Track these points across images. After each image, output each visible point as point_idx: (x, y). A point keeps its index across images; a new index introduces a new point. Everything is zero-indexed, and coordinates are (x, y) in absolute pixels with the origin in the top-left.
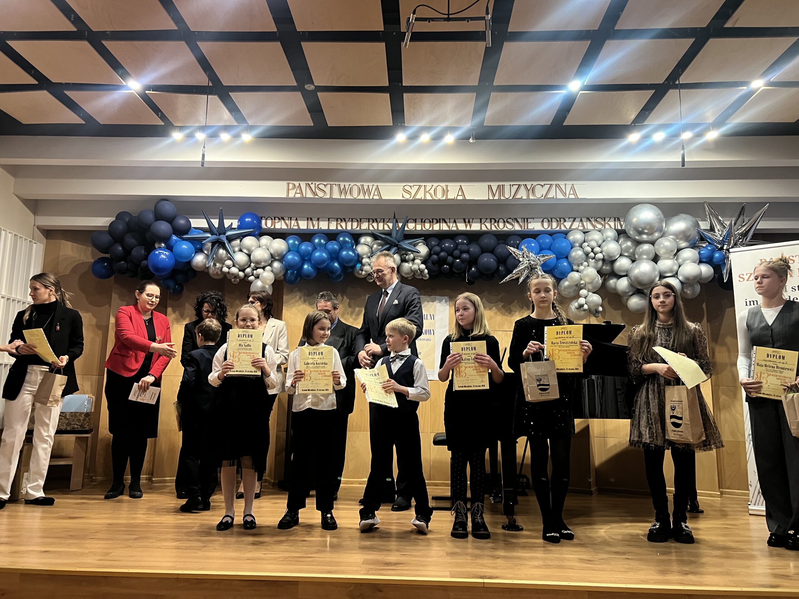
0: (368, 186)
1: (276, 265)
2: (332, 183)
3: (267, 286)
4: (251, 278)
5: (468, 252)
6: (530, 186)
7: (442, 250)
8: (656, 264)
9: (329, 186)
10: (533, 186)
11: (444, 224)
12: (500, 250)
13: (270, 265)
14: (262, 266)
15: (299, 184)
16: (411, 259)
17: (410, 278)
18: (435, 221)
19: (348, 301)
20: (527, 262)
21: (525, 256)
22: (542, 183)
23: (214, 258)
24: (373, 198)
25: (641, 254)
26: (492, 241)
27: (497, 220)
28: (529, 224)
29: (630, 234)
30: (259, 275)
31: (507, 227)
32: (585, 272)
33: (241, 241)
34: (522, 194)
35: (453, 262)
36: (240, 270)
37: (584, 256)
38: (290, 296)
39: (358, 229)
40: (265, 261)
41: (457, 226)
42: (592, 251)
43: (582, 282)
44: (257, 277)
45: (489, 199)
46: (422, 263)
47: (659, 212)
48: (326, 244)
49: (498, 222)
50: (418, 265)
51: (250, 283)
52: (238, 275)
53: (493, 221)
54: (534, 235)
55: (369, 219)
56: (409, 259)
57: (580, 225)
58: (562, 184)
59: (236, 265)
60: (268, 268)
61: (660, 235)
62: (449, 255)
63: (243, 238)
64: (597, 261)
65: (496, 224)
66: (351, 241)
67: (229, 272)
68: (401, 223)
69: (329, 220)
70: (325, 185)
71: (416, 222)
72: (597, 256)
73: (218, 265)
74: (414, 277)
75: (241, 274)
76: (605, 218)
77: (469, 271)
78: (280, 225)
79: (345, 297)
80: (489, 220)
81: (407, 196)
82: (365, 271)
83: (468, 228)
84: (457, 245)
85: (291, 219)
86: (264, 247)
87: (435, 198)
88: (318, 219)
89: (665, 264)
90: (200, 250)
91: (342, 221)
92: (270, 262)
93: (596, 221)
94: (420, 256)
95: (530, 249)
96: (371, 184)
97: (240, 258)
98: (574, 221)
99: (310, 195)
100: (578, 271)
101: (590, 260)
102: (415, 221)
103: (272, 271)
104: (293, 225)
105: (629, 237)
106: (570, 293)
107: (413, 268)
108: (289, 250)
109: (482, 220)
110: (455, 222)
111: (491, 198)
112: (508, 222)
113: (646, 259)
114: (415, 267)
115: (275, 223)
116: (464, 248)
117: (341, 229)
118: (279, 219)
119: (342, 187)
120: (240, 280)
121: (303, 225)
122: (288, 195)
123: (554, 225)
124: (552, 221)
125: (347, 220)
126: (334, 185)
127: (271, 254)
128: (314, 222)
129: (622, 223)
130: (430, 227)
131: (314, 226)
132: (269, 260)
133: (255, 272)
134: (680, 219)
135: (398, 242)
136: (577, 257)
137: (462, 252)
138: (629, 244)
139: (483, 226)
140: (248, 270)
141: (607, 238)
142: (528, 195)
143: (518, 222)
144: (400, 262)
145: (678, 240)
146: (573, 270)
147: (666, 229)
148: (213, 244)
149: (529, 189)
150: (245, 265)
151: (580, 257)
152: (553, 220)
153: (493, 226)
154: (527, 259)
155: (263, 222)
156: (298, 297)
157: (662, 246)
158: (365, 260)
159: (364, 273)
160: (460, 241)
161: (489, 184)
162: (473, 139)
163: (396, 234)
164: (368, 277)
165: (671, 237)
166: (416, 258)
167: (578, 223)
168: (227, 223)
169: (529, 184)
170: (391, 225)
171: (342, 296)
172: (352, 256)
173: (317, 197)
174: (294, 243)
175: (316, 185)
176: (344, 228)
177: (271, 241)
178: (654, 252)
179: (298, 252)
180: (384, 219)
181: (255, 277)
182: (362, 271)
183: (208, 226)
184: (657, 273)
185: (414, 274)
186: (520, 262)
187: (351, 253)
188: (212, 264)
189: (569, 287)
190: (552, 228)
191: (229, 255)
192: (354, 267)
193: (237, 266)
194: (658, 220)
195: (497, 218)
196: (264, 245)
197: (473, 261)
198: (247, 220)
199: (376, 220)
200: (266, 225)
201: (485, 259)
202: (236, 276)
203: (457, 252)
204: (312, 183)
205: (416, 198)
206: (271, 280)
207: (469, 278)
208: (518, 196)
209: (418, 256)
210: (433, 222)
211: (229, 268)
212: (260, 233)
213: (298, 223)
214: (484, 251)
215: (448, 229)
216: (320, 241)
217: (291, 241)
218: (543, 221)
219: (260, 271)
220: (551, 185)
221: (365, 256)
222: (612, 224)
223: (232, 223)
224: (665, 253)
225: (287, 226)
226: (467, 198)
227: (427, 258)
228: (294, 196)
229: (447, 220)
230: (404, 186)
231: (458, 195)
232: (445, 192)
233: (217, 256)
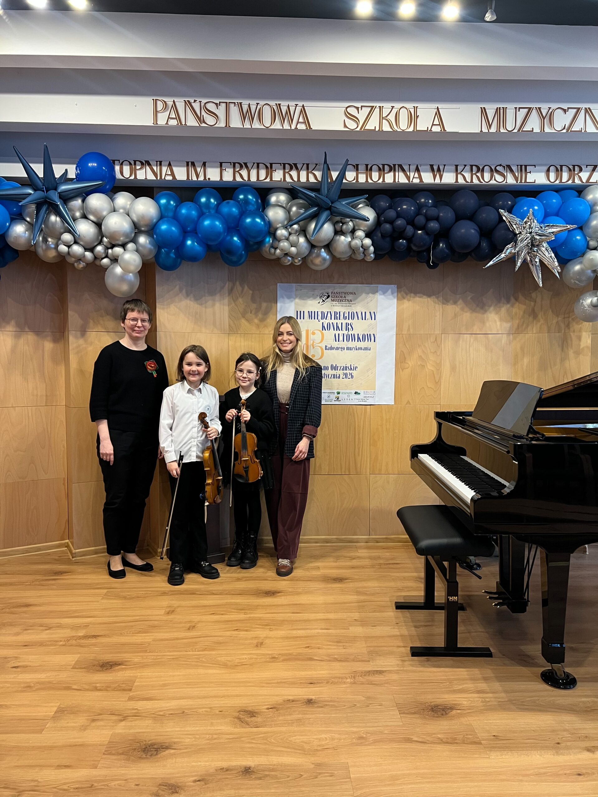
0: (288, 106)
1: (142, 240)
2: (228, 101)
3: (131, 275)
4: (106, 261)
5: (437, 219)
6: (546, 111)
7: (399, 216)
9: (224, 105)
10: (551, 110)
11: (401, 174)
12: (484, 215)
13: (134, 240)
14: (120, 243)
15: (174, 101)
16: (350, 230)
17: (346, 259)
18: (387, 168)
19: (251, 292)
20: (529, 235)
22: (565, 106)
23: (42, 230)
24: (296, 128)
26: (472, 202)
27: (481, 168)
28: (528, 175)
30: (118, 257)
31: (495, 180)
33: (83, 201)
34: (534, 124)
35: (413, 235)
36: (86, 249)
38: (166, 287)
39: (268, 180)
40: (126, 235)
41: (420, 177)
44: (115, 260)
45: (481, 131)
46: (366, 236)
48: (218, 205)
49: (483, 170)
50: (361, 239)
51: (104, 269)
52: (84, 256)
53: (474, 168)
54: (537, 192)
55: (284, 165)
56: (347, 230)
58: (594, 107)
59: (79, 241)
60: (131, 246)
62: (408, 224)
63: (88, 195)
65: (479, 174)
66: (257, 201)
67: (69, 253)
68: (335, 170)
69: (221, 166)
70: (216, 104)
71: (357, 170)
73: (51, 241)
74: (352, 257)
75: (88, 254)
77: (435, 247)
78: (145, 174)
79: (246, 287)
80: (468, 168)
81: (352, 125)
83: (438, 181)
84: (420, 207)
85: (161, 165)
86: (121, 211)
87: (396, 128)
88: (204, 164)
90: (18, 217)
91: (241, 167)
92: (133, 235)
94: (365, 225)
96: (292, 104)
97: (86, 229)
98: (594, 170)
99: (192, 122)
100: (596, 249)
102: (356, 168)
103: (137, 251)
104: (165, 173)
106: (581, 282)
107: (352, 243)
108: (162, 217)
109: (459, 167)
110: (417, 170)
111: (485, 130)
112: (497, 171)
114: (357, 242)
115: (136, 170)
116: (431, 211)
117: (242, 180)
118: (142, 164)
119: (245, 108)
120: (88, 264)
121: (181, 174)
122: (156, 121)
123: (565, 176)
124: (561, 170)
125: (249, 165)
126: (232, 105)
127: (134, 223)
128: (198, 169)
130: (379, 179)
131: (198, 176)
132: (131, 233)
133: (110, 251)
135: (332, 203)
136: (597, 227)
137: (429, 219)
139: (460, 176)
140: (99, 248)
142: (543, 127)
143: (512, 171)
144: (333, 234)
146: (589, 248)
148: (39, 206)
149: (544, 115)
150: (93, 241)
152: (564, 168)
153: (474, 176)
154: (529, 231)
155: (117, 168)
156: (178, 287)
158: (281, 232)
159: (278, 251)
160: (423, 200)
161: (482, 107)
163: (329, 190)
166: (356, 228)
168: (58, 170)
169: (545, 107)
170: (319, 174)
171: (241, 285)
172: (259, 225)
173: (204, 125)
174: (168, 205)
175: (203, 104)
176: (246, 178)
177: (133, 201)
179: (175, 218)
180: (308, 165)
181: (111, 260)
182: (276, 249)
183: (27, 176)
185: (354, 253)
186: (517, 234)
187: (258, 220)
188: (41, 239)
189: (582, 273)
190: (561, 182)
191: (67, 225)
192: (262, 242)
193: (82, 243)
195: (481, 165)
196: (120, 209)
197: (443, 233)
198: (90, 165)
199: (295, 165)
200: (122, 173)
201: (463, 231)
202: (80, 259)
203: (421, 219)
204: (195, 101)
205: (366, 128)
206: (136, 266)
207: (435, 260)
209: (360, 225)
210: (384, 170)
211: (69, 247)
212: (113, 188)
213: (172, 171)
214: (459, 217)
215: (407, 182)
216: (208, 200)
217: (163, 201)
218: (548, 170)
219: (118, 250)
220: (578, 109)
221: (280, 225)
223: (66, 170)
225: (155, 174)
226: (448, 129)
227: (374, 228)
228: (167, 123)
229: (406, 168)
230: (347, 108)
231: (433, 125)
232: (413, 118)
233: (47, 226)
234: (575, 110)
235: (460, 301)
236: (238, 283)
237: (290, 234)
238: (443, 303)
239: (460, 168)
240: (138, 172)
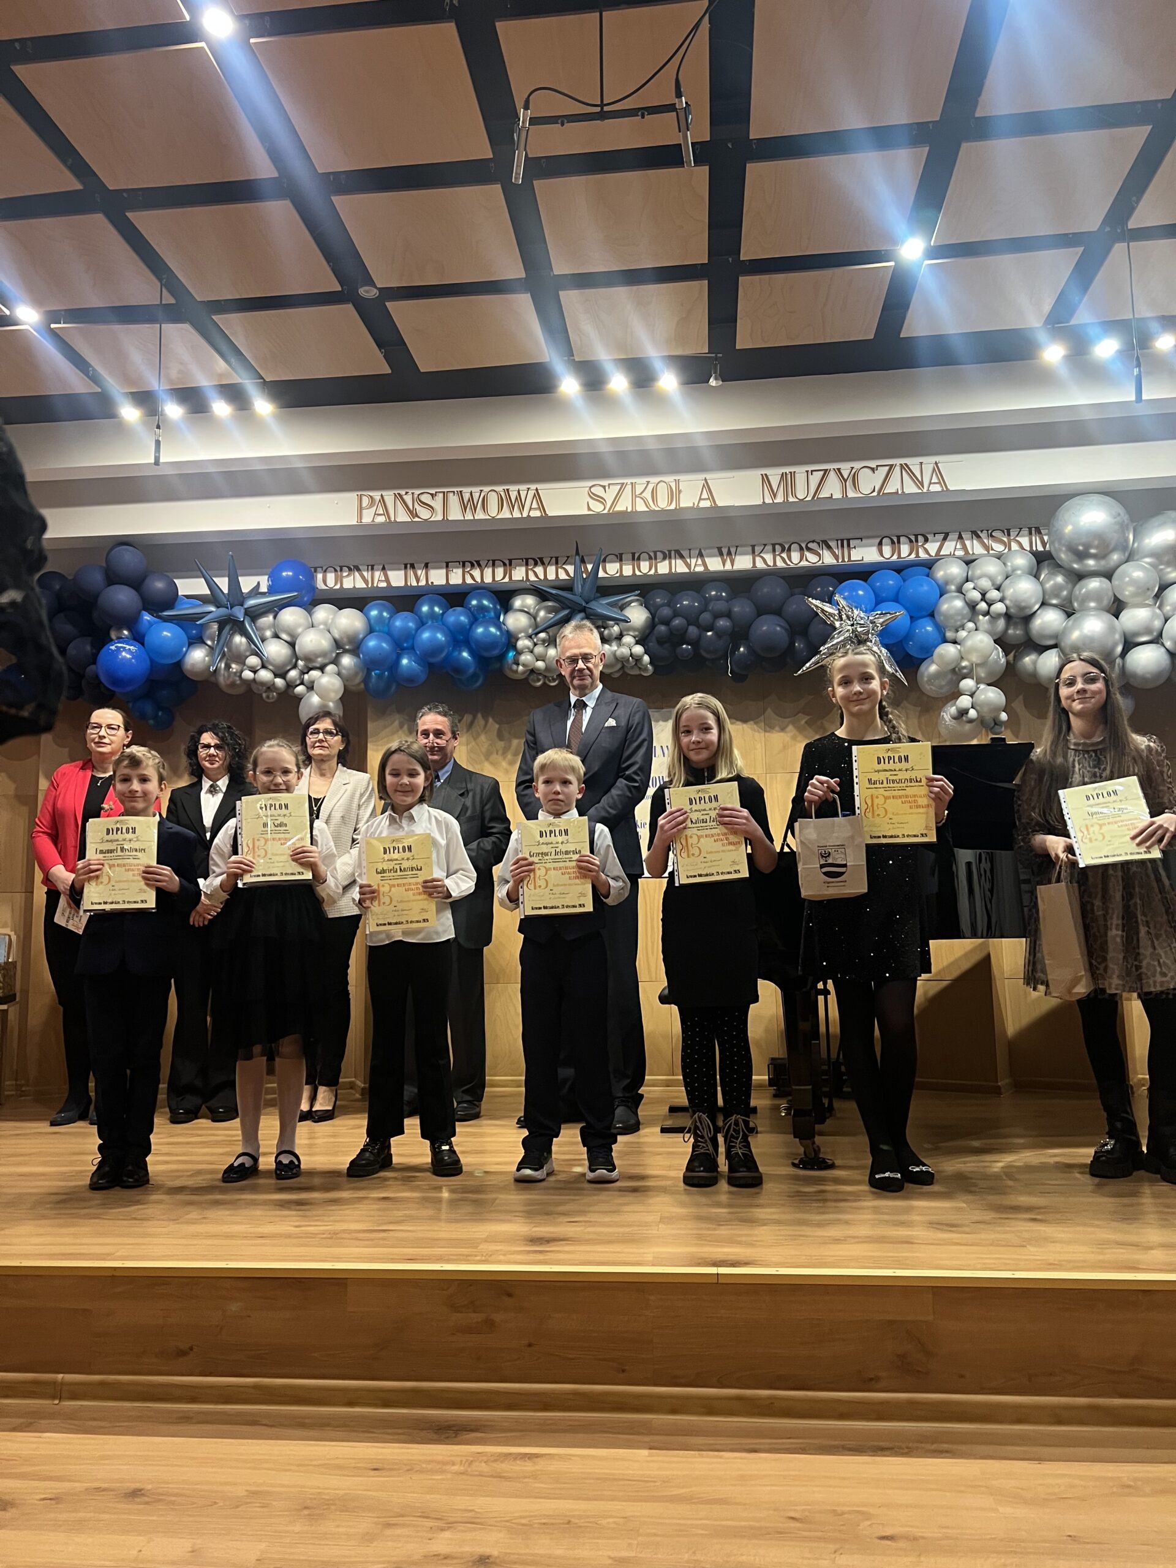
0: (519, 491)
1: (347, 661)
2: (446, 490)
4: (300, 689)
5: (728, 615)
6: (849, 471)
7: (676, 614)
8: (1117, 618)
9: (441, 495)
10: (854, 471)
11: (679, 562)
12: (794, 606)
13: (335, 661)
14: (318, 665)
15: (382, 496)
16: (614, 636)
17: (616, 675)
18: (660, 555)
19: (497, 726)
20: (850, 628)
21: (844, 617)
22: (873, 464)
23: (224, 655)
24: (529, 516)
25: (1088, 597)
26: (778, 590)
27: (787, 547)
28: (853, 552)
29: (1061, 559)
30: (314, 682)
31: (807, 560)
32: (969, 643)
33: (275, 617)
34: (833, 489)
35: (699, 638)
36: (276, 676)
37: (966, 610)
38: (381, 723)
39: (507, 580)
40: (324, 654)
41: (705, 564)
42: (983, 599)
43: (964, 664)
44: (311, 687)
45: (764, 502)
46: (637, 643)
47: (1119, 508)
48: (443, 614)
49: (789, 550)
50: (630, 647)
51: (298, 699)
52: (274, 684)
53: (778, 548)
54: (864, 573)
55: (527, 560)
56: (610, 635)
57: (959, 546)
58: (913, 462)
59: (267, 665)
60: (330, 668)
61: (1123, 558)
62: (690, 623)
63: (280, 610)
64: (995, 618)
65: (784, 555)
66: (495, 606)
67: (254, 680)
68: (590, 563)
69: (447, 566)
70: (432, 495)
71: (621, 560)
72: (993, 608)
73: (234, 667)
74: (625, 672)
75: (279, 682)
76: (1009, 531)
77: (733, 653)
78: (353, 582)
79: (491, 720)
80: (769, 548)
81: (597, 508)
82: (524, 665)
83: (728, 567)
84: (707, 601)
85: (373, 569)
86: (322, 627)
87: (653, 507)
88: (426, 566)
89: (1136, 617)
90: (197, 640)
91: (472, 566)
92: (334, 655)
93: (992, 536)
94: (634, 630)
95: (855, 603)
96: (523, 487)
97: (276, 650)
98: (945, 539)
99: (403, 517)
100: (955, 642)
101: (981, 617)
102: (620, 558)
103: (339, 674)
104: (378, 580)
105: (1060, 566)
106: (941, 687)
107: (618, 653)
108: (371, 630)
109: (756, 548)
110: (701, 555)
111: (768, 500)
112: (809, 549)
113: (1095, 609)
114: (624, 651)
115: (342, 577)
116: (720, 606)
117: (473, 582)
118: (350, 569)
119: (466, 496)
120: (279, 694)
121: (397, 578)
122: (361, 519)
123: (905, 549)
124: (899, 542)
125: (483, 563)
126: (452, 494)
127: (335, 641)
128: (419, 572)
129: (1046, 538)
130: (650, 569)
131: (418, 580)
132: (332, 652)
133: (306, 677)
134: (1164, 523)
135: (587, 603)
136: (952, 612)
137: (717, 616)
138: (1060, 579)
139: (758, 559)
140: (293, 674)
141: (1014, 570)
142: (844, 490)
143: (829, 547)
145: (1162, 567)
146: (945, 641)
147: (1136, 545)
148: (222, 624)
149: (846, 477)
150: (285, 665)
151: (959, 612)
152: (902, 539)
153: (778, 558)
154: (850, 623)
155: (320, 576)
156: (396, 723)
157: (1127, 579)
158: (523, 643)
159: (521, 668)
160: (713, 593)
161: (763, 473)
162: (716, 379)
163: (582, 586)
164: (532, 677)
165: (1148, 560)
166: (625, 633)
167: (954, 543)
168: (247, 584)
169: (845, 468)
170: (571, 569)
171: (486, 718)
172: (495, 635)
173: (417, 519)
174: (380, 617)
175: (416, 496)
176: (479, 580)
177: (335, 614)
178: (1111, 594)
179: (389, 634)
180: (557, 559)
181: (308, 688)
182: (518, 664)
183: (209, 592)
184: (1117, 636)
185: (623, 667)
186: (835, 629)
187: (493, 630)
188: (223, 665)
189: (938, 675)
190: (899, 556)
191: (253, 646)
192: (502, 656)
193: (271, 667)
194: (1117, 527)
195: (786, 543)
196: (320, 624)
197: (740, 633)
198: (284, 574)
199: (541, 560)
200: (325, 582)
201: (765, 628)
202: (270, 687)
203: (706, 617)
204: (407, 493)
205: (616, 509)
206: (336, 692)
207: (736, 669)
208: (824, 494)
209: (628, 629)
210: (656, 559)
211: (255, 672)
212: (311, 600)
213: (386, 576)
214: (762, 610)
215: (688, 571)
216: (431, 608)
217: (374, 613)
218: (880, 544)
219: (315, 674)
220: (891, 466)
221: (523, 634)
222: (1025, 541)
223: (259, 583)
224: (1135, 595)
225: (366, 581)
226: (720, 504)
227: (648, 631)
228: (373, 521)
229: (685, 553)
230: (590, 488)
231: (700, 499)
232: (674, 494)
233: (230, 649)
234: (887, 468)
235: (790, 727)
236: (479, 716)
237: (535, 644)
238: (765, 731)
239: (758, 549)
240: (345, 580)
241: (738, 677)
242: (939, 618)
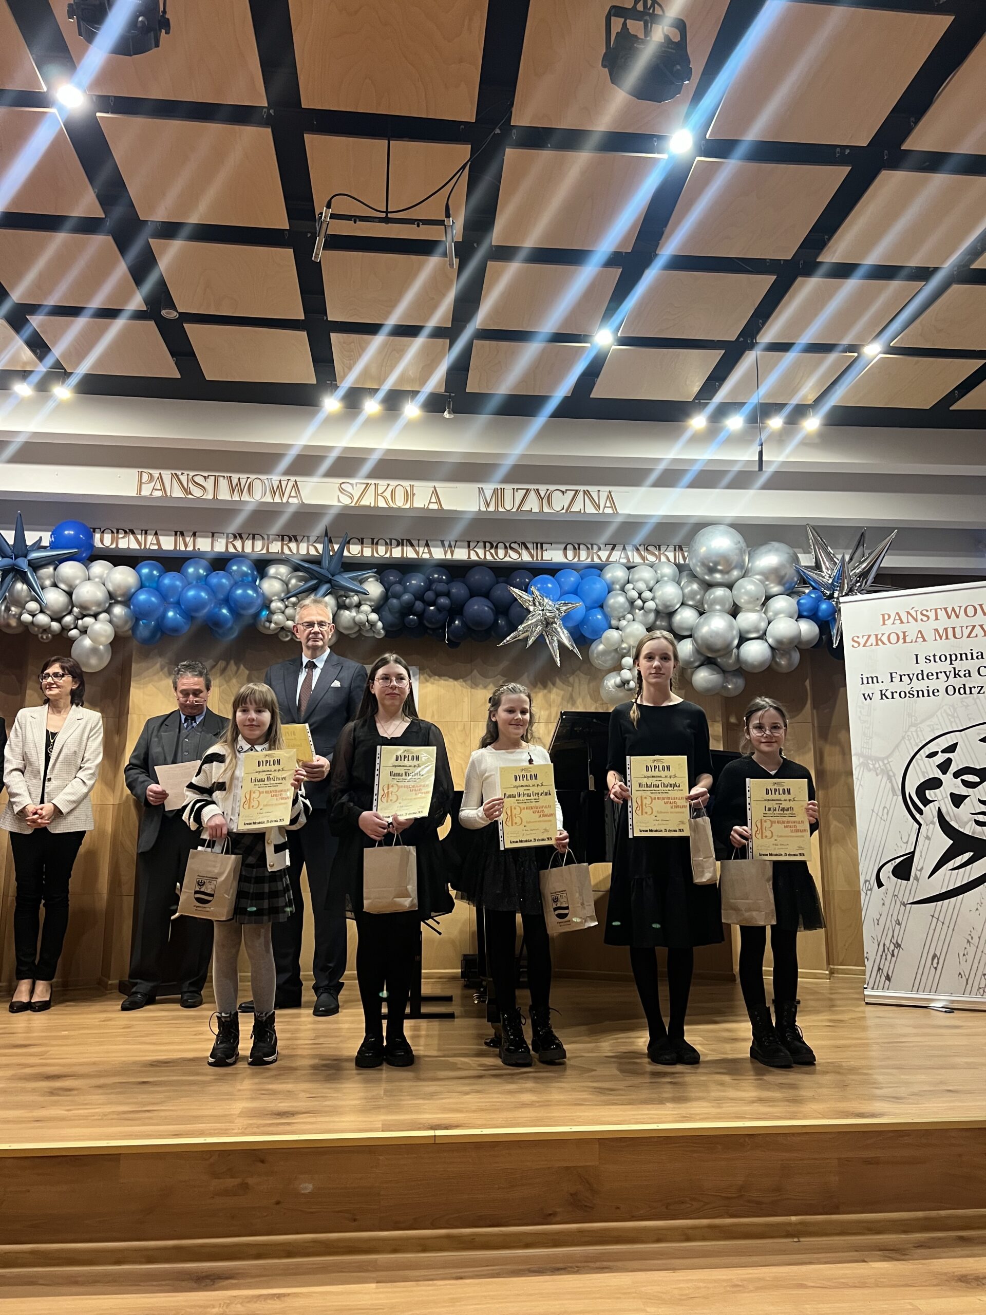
0: (280, 481)
1: (118, 610)
2: (217, 474)
3: (101, 647)
4: (74, 633)
5: (448, 594)
6: (545, 492)
7: (406, 591)
8: (735, 618)
9: (213, 478)
10: (549, 492)
11: (410, 549)
12: (499, 592)
13: (108, 611)
14: (92, 613)
15: (160, 474)
16: (354, 604)
17: (354, 636)
18: (394, 542)
19: (247, 672)
20: (541, 612)
21: (537, 603)
22: (563, 488)
23: (5, 598)
24: (288, 502)
25: (715, 601)
26: (487, 578)
27: (495, 545)
28: (545, 553)
29: (696, 571)
30: (87, 627)
31: (510, 557)
32: (628, 630)
33: (55, 569)
34: (532, 505)
35: (424, 611)
36: (53, 620)
37: (627, 605)
38: (144, 665)
39: (264, 551)
40: (99, 604)
41: (430, 552)
42: (640, 597)
43: (624, 645)
44: (84, 631)
45: (479, 510)
46: (373, 611)
47: (739, 538)
48: (207, 576)
49: (497, 547)
50: (367, 614)
51: (72, 641)
52: (50, 627)
53: (488, 545)
54: (553, 570)
55: (283, 536)
56: (351, 603)
57: (623, 555)
58: (593, 490)
59: (45, 610)
60: (103, 616)
61: (741, 574)
62: (416, 599)
63: (60, 563)
64: (647, 612)
65: (493, 551)
66: (252, 572)
67: (32, 623)
68: (337, 543)
69: (213, 536)
70: (205, 477)
71: (362, 543)
72: (646, 604)
73: (14, 610)
74: (361, 634)
75: (55, 626)
76: (659, 546)
77: (449, 626)
78: (127, 543)
79: (242, 666)
80: (481, 544)
81: (346, 501)
82: (276, 623)
83: (449, 556)
84: (431, 582)
85: (146, 533)
86: (97, 580)
87: (392, 505)
88: (194, 534)
89: (749, 619)
91: (235, 538)
92: (107, 605)
93: (647, 550)
94: (370, 600)
95: (546, 593)
96: (284, 478)
97: (54, 598)
98: (613, 549)
99: (178, 493)
100: (617, 629)
101: (637, 611)
102: (362, 542)
103: (110, 622)
104: (150, 542)
105: (695, 577)
106: (605, 662)
107: (357, 619)
108: (142, 586)
109: (471, 543)
110: (427, 545)
111: (483, 509)
112: (511, 548)
113: (720, 611)
114: (362, 617)
115: (118, 538)
116: (441, 587)
117: (234, 551)
118: (126, 532)
119: (235, 481)
120: (54, 636)
121: (168, 543)
122: (140, 492)
123: (583, 554)
124: (579, 548)
125: (244, 536)
126: (222, 478)
127: (109, 593)
128: (188, 539)
129: (686, 554)
130: (386, 553)
131: (186, 546)
132: (105, 602)
133: (80, 622)
134: (770, 551)
135: (333, 576)
136: (617, 605)
137: (438, 595)
138: (695, 586)
139: (472, 553)
140: (68, 619)
141: (662, 577)
142: (541, 507)
143: (527, 548)
144: (336, 609)
145: (767, 583)
146: (611, 627)
147: (750, 565)
148: (5, 573)
149: (542, 496)
150: (62, 611)
151: (622, 606)
152: (582, 546)
153: (488, 553)
154: (541, 608)
155: (97, 536)
156: (158, 666)
157: (743, 590)
158: (276, 605)
159: (273, 625)
160: (436, 576)
161: (480, 486)
162: (449, 413)
163: (330, 562)
164: (281, 633)
165: (758, 577)
166: (363, 602)
167: (620, 552)
168: (31, 538)
169: (543, 489)
170: (320, 547)
171: (238, 665)
172: (252, 597)
173: (190, 496)
174: (151, 573)
175: (190, 477)
176: (240, 550)
177: (110, 569)
178: (731, 600)
179: (158, 589)
180: (308, 537)
181: (80, 632)
182: (270, 622)
184: (735, 632)
185: (360, 629)
186: (529, 612)
187: (250, 592)
188: (3, 607)
189: (604, 653)
190: (579, 560)
191: (33, 593)
192: (258, 614)
193: (48, 612)
194: (737, 551)
195: (495, 542)
196: (96, 577)
197: (456, 610)
198: (66, 532)
199: (295, 537)
200: (102, 541)
201: (476, 607)
202: (46, 629)
203: (430, 595)
204: (182, 474)
205: (361, 504)
206: (108, 637)
207: (451, 638)
208: (526, 508)
209: (366, 600)
210: (391, 545)
211: (33, 616)
212: (91, 556)
213: (158, 540)
214: (473, 593)
215: (416, 557)
216: (196, 570)
218: (565, 549)
219: (88, 620)
220: (577, 491)
221: (276, 598)
222: (671, 555)
223: (41, 538)
224: (748, 602)
225: (139, 543)
226: (445, 507)
227: (382, 603)
228: (151, 494)
229: (415, 542)
230: (341, 484)
231: (430, 502)
232: (409, 496)
233: (11, 594)
234: (574, 492)
236: (232, 662)
237: (287, 607)
238: (472, 687)
239: (472, 545)
240: (120, 541)
241: (453, 644)
242: (607, 609)
